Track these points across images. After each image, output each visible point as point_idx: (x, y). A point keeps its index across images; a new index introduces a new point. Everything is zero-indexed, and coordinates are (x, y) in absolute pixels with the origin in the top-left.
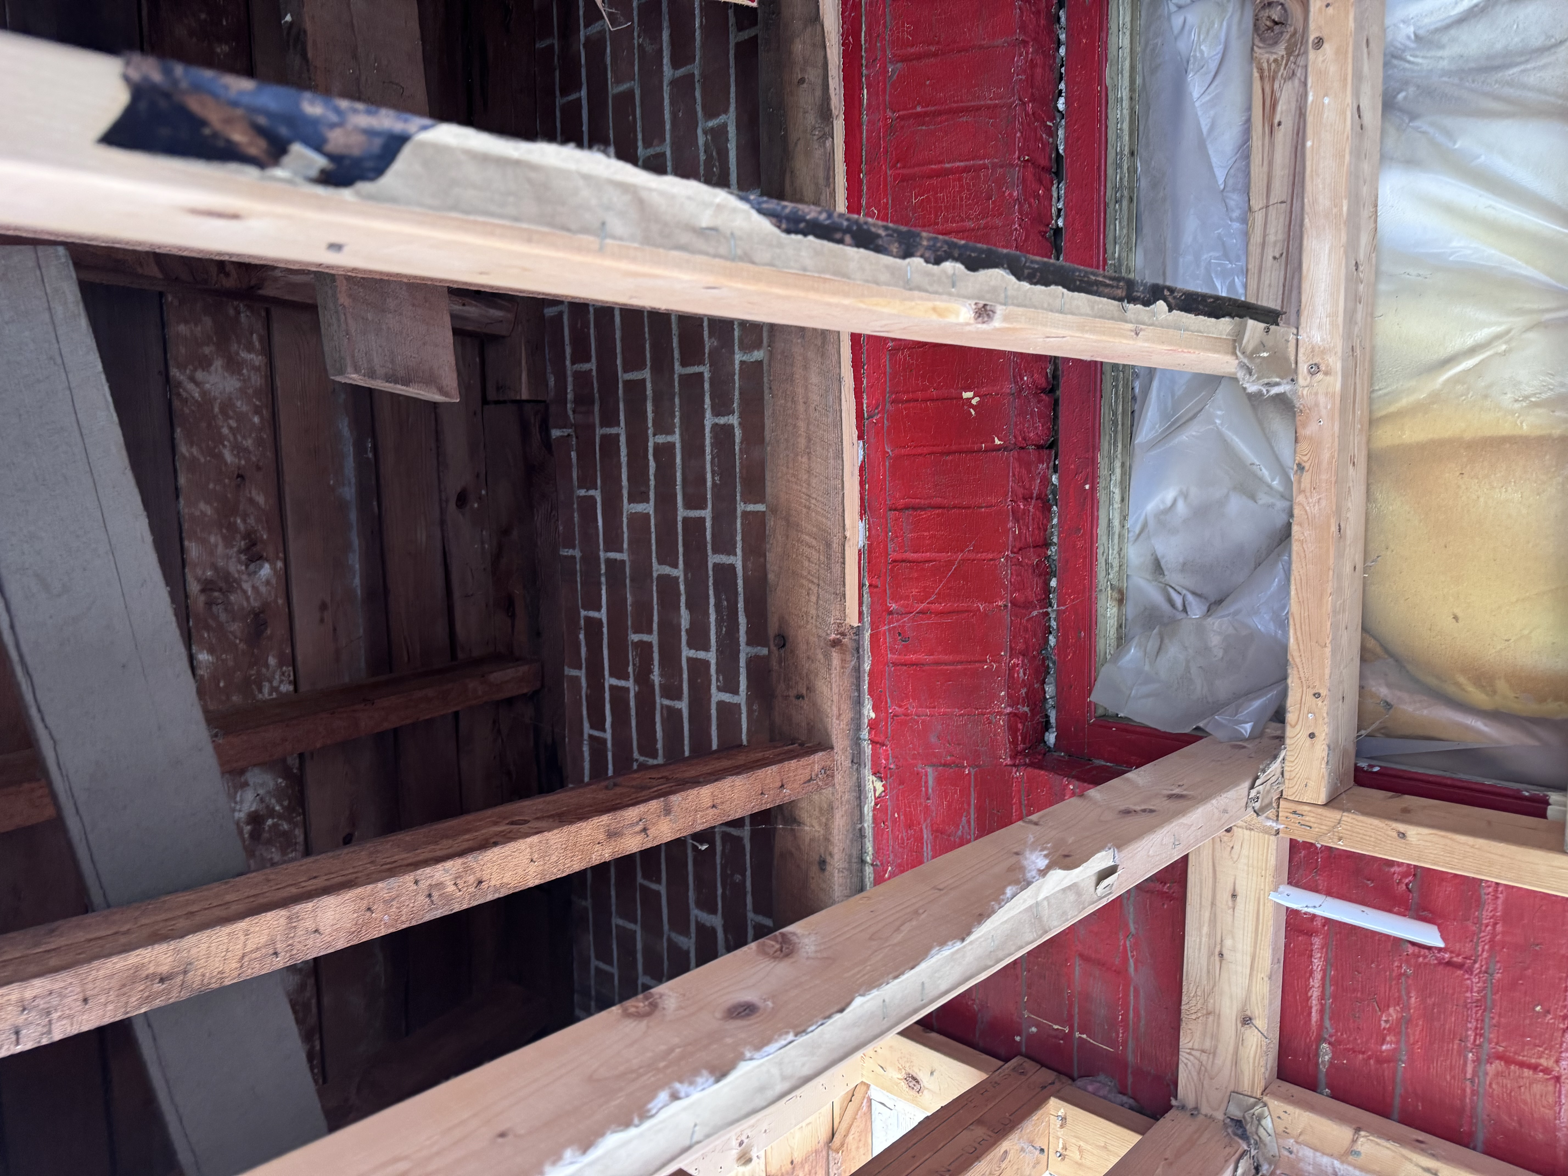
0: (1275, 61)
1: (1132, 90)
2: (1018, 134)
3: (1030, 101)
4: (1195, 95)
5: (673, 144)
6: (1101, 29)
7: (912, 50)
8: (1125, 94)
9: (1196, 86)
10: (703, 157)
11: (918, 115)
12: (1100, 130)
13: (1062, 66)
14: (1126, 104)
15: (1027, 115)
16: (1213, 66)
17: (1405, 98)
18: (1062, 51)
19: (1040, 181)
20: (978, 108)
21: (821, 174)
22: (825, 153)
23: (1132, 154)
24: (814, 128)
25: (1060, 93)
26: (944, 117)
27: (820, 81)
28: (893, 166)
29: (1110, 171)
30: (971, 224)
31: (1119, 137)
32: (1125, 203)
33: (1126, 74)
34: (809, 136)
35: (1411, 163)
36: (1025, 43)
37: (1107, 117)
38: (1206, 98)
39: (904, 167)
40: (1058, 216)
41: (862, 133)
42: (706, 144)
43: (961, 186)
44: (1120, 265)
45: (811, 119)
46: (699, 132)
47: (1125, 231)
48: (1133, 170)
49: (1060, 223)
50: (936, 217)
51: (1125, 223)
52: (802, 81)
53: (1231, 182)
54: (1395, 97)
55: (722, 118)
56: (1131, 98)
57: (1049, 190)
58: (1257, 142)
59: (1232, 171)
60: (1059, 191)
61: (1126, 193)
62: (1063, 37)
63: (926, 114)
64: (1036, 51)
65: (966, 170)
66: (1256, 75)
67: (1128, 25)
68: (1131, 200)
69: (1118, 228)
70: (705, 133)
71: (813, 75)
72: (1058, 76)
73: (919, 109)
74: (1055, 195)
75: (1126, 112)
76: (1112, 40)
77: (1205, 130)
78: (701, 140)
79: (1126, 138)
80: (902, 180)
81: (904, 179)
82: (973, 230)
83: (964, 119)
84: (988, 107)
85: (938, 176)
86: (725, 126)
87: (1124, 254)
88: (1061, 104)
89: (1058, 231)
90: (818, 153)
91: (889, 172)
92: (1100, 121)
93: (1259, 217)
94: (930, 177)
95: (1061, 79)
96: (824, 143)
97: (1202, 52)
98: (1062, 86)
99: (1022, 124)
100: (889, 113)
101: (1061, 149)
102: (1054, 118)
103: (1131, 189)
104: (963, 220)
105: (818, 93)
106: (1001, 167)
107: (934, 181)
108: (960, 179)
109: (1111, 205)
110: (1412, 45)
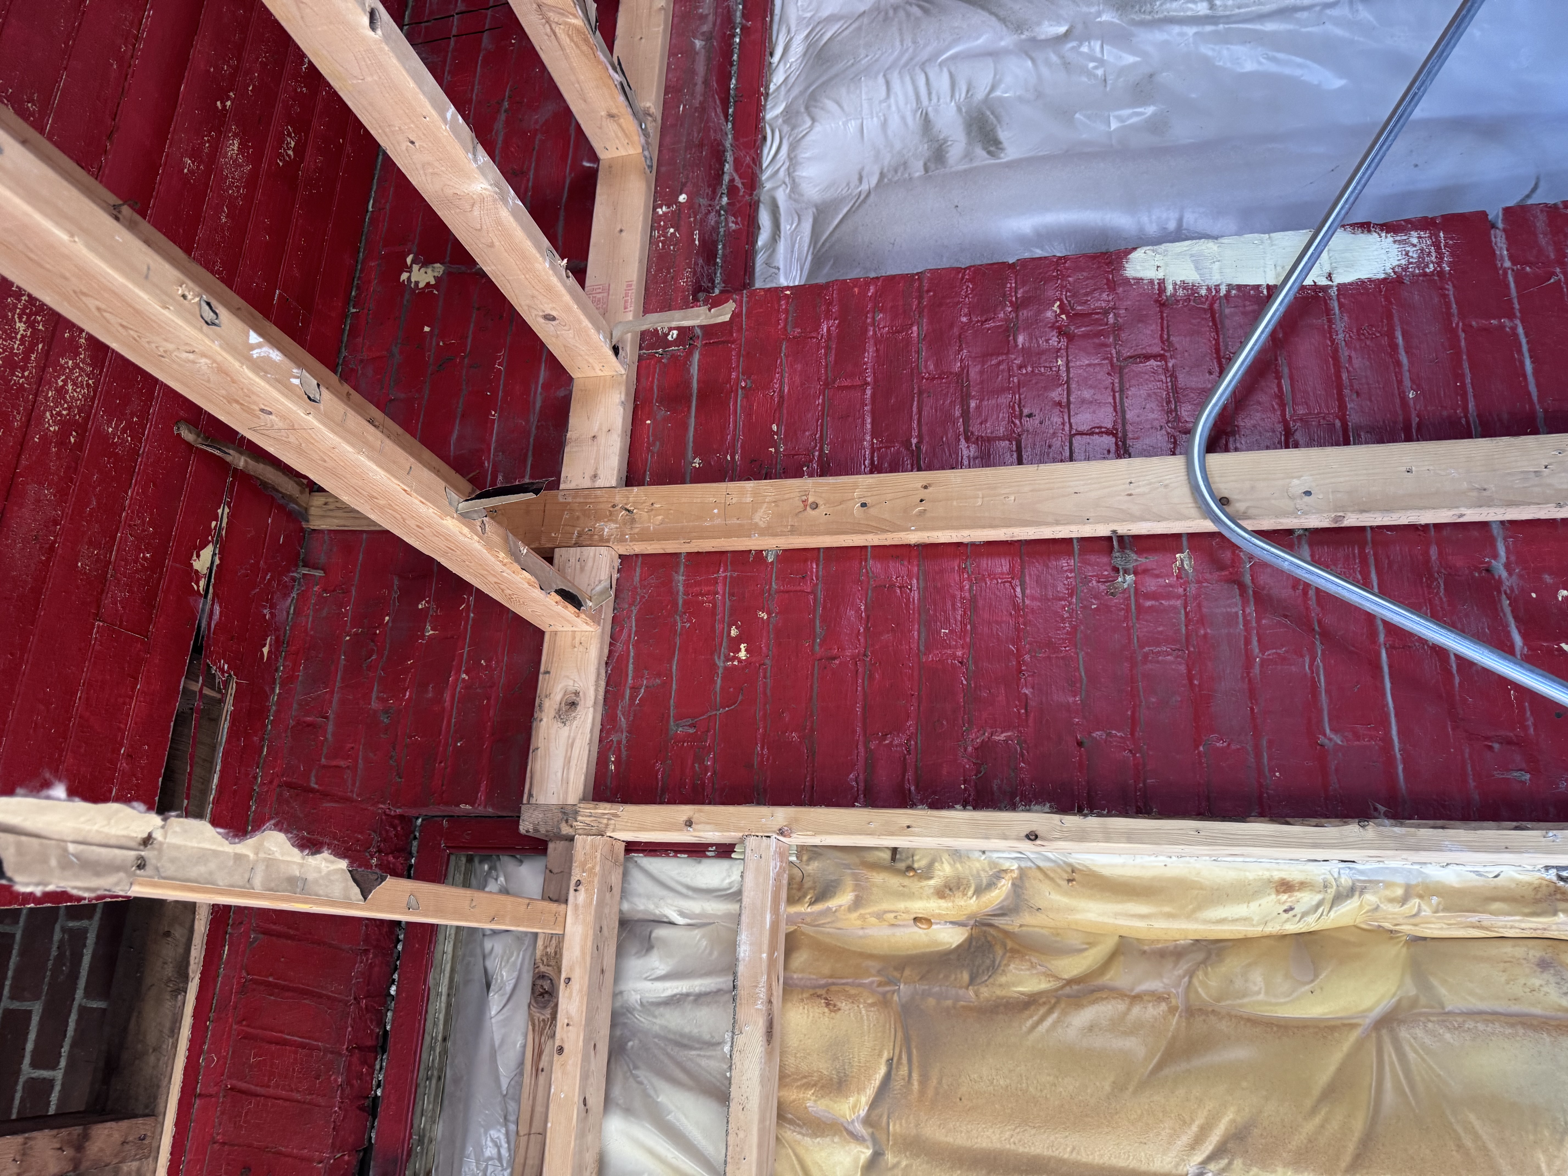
0: (544, 1020)
1: (450, 987)
2: (350, 1029)
3: (365, 998)
4: (493, 1013)
5: (26, 930)
6: (430, 942)
7: (274, 927)
8: (444, 989)
9: (495, 1002)
10: (54, 952)
11: (269, 984)
12: (420, 1021)
13: (398, 959)
14: (444, 998)
15: (360, 1009)
16: (509, 988)
17: (632, 1047)
18: (400, 947)
19: (364, 1063)
20: (320, 996)
21: (168, 1025)
22: (175, 1007)
23: (445, 1039)
24: (169, 980)
25: (394, 980)
26: (290, 994)
27: (184, 940)
28: (239, 1023)
29: (424, 1056)
30: (298, 1097)
31: (435, 1024)
32: (434, 1081)
33: (447, 974)
34: (163, 986)
35: (628, 1111)
36: (366, 952)
37: (426, 1012)
38: (500, 1017)
39: (248, 1026)
40: (378, 1086)
41: (215, 986)
42: (61, 941)
43: (295, 1059)
44: (424, 1136)
45: (169, 971)
46: (57, 928)
47: (431, 1106)
48: (445, 1052)
49: (379, 1093)
50: (270, 1080)
51: (432, 1099)
52: (168, 934)
53: (511, 1091)
54: (626, 1044)
55: (85, 923)
56: (449, 995)
57: (372, 1067)
58: (527, 1079)
59: (513, 1083)
60: (382, 1062)
61: (435, 1073)
62: (401, 937)
63: (276, 986)
64: (375, 956)
65: (303, 1046)
66: (530, 1027)
67: (453, 936)
68: (439, 1078)
69: (427, 1103)
70: (64, 930)
71: (178, 933)
72: (393, 967)
73: (271, 979)
74: (378, 1067)
75: (443, 1005)
76: (439, 948)
77: (497, 1043)
78: (57, 936)
79: (441, 1027)
80: (244, 1038)
81: (247, 1037)
82: (298, 1101)
83: (307, 1002)
84: (329, 998)
85: (277, 1044)
86: (85, 931)
87: (428, 1127)
88: (393, 990)
89: (376, 1097)
90: (168, 1004)
91: (235, 1027)
92: (421, 1014)
93: (523, 1140)
94: (270, 1042)
95: (396, 969)
96: (176, 997)
97: (502, 976)
98: (396, 976)
99: (354, 1020)
100: (244, 974)
101: (388, 1028)
102: (385, 1003)
103: (441, 1069)
104: (292, 1091)
105: (181, 950)
106: (332, 1053)
107: (273, 1047)
108: (296, 1053)
109: (422, 1085)
110: (639, 1007)
